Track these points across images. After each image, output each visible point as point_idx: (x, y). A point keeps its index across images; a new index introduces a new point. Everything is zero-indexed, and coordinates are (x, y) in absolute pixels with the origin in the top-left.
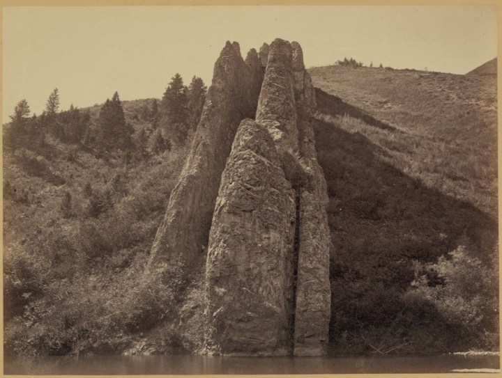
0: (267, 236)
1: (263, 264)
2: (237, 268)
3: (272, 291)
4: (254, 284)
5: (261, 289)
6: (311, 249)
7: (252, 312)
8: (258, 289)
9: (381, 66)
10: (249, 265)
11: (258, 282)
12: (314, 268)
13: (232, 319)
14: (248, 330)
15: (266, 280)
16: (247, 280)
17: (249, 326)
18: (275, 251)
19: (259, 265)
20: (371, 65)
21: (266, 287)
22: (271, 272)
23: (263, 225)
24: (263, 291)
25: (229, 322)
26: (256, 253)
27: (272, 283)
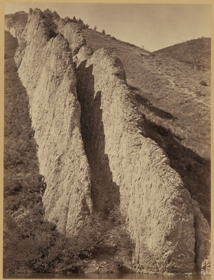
0: (188, 216)
1: (189, 231)
2: (178, 232)
3: (192, 244)
4: (184, 240)
5: (187, 243)
6: (205, 224)
7: (183, 254)
8: (186, 243)
9: (104, 32)
10: (183, 231)
11: (186, 239)
12: (208, 233)
13: (175, 257)
14: (182, 263)
15: (189, 239)
16: (182, 238)
17: (183, 261)
18: (192, 224)
19: (188, 231)
20: (95, 29)
21: (189, 242)
22: (192, 235)
23: (187, 210)
24: (188, 244)
25: (173, 258)
26: (186, 225)
27: (192, 240)
